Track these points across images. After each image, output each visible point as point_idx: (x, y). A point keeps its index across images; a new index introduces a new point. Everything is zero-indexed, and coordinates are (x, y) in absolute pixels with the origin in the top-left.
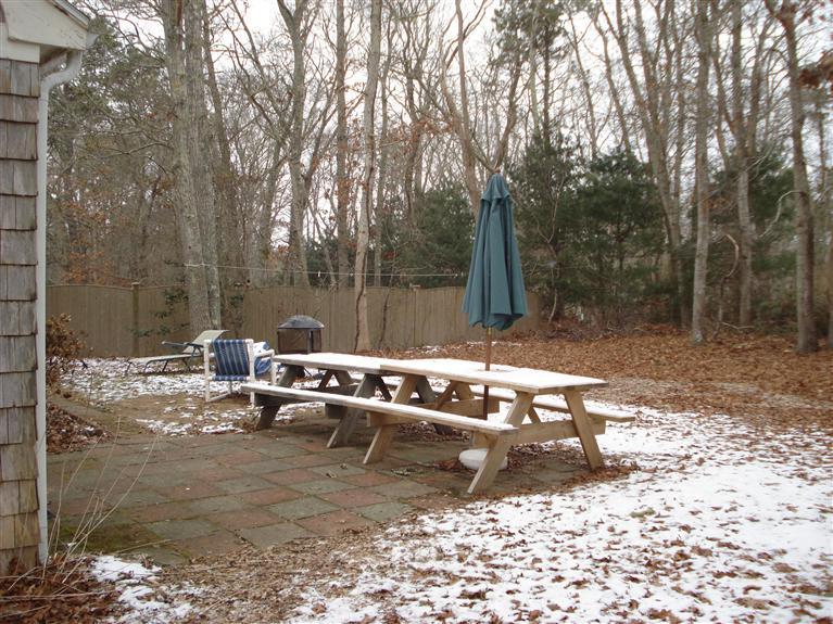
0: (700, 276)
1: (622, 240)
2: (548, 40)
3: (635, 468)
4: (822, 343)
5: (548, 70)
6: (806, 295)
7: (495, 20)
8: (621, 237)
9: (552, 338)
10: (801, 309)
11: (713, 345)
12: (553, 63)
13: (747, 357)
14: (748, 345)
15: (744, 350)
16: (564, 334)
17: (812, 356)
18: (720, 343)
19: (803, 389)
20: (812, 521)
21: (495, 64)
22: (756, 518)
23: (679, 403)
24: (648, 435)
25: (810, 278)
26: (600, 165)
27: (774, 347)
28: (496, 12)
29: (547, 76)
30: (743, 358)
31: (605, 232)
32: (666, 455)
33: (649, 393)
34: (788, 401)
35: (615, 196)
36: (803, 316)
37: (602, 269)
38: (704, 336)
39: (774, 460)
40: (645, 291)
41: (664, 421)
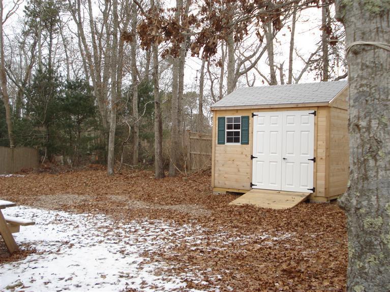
0: (112, 141)
1: (80, 123)
2: (52, 25)
3: (34, 251)
4: (166, 173)
5: (51, 38)
6: (158, 151)
7: (25, 11)
8: (79, 121)
9: (42, 172)
10: (157, 158)
11: (117, 175)
12: (54, 35)
13: (131, 181)
14: (134, 175)
15: (131, 177)
16: (48, 170)
17: (161, 180)
18: (121, 174)
19: (149, 198)
20: (112, 284)
21: (26, 34)
22: (80, 285)
23: (82, 208)
24: (53, 229)
25: (160, 143)
26: (70, 86)
27: (145, 176)
28: (26, 7)
29: (51, 41)
30: (130, 181)
31: (70, 119)
32: (57, 241)
33: (70, 203)
34: (140, 205)
35: (76, 101)
36: (157, 161)
37: (71, 138)
38: (113, 171)
39: (113, 241)
40: (90, 148)
41: (68, 220)
